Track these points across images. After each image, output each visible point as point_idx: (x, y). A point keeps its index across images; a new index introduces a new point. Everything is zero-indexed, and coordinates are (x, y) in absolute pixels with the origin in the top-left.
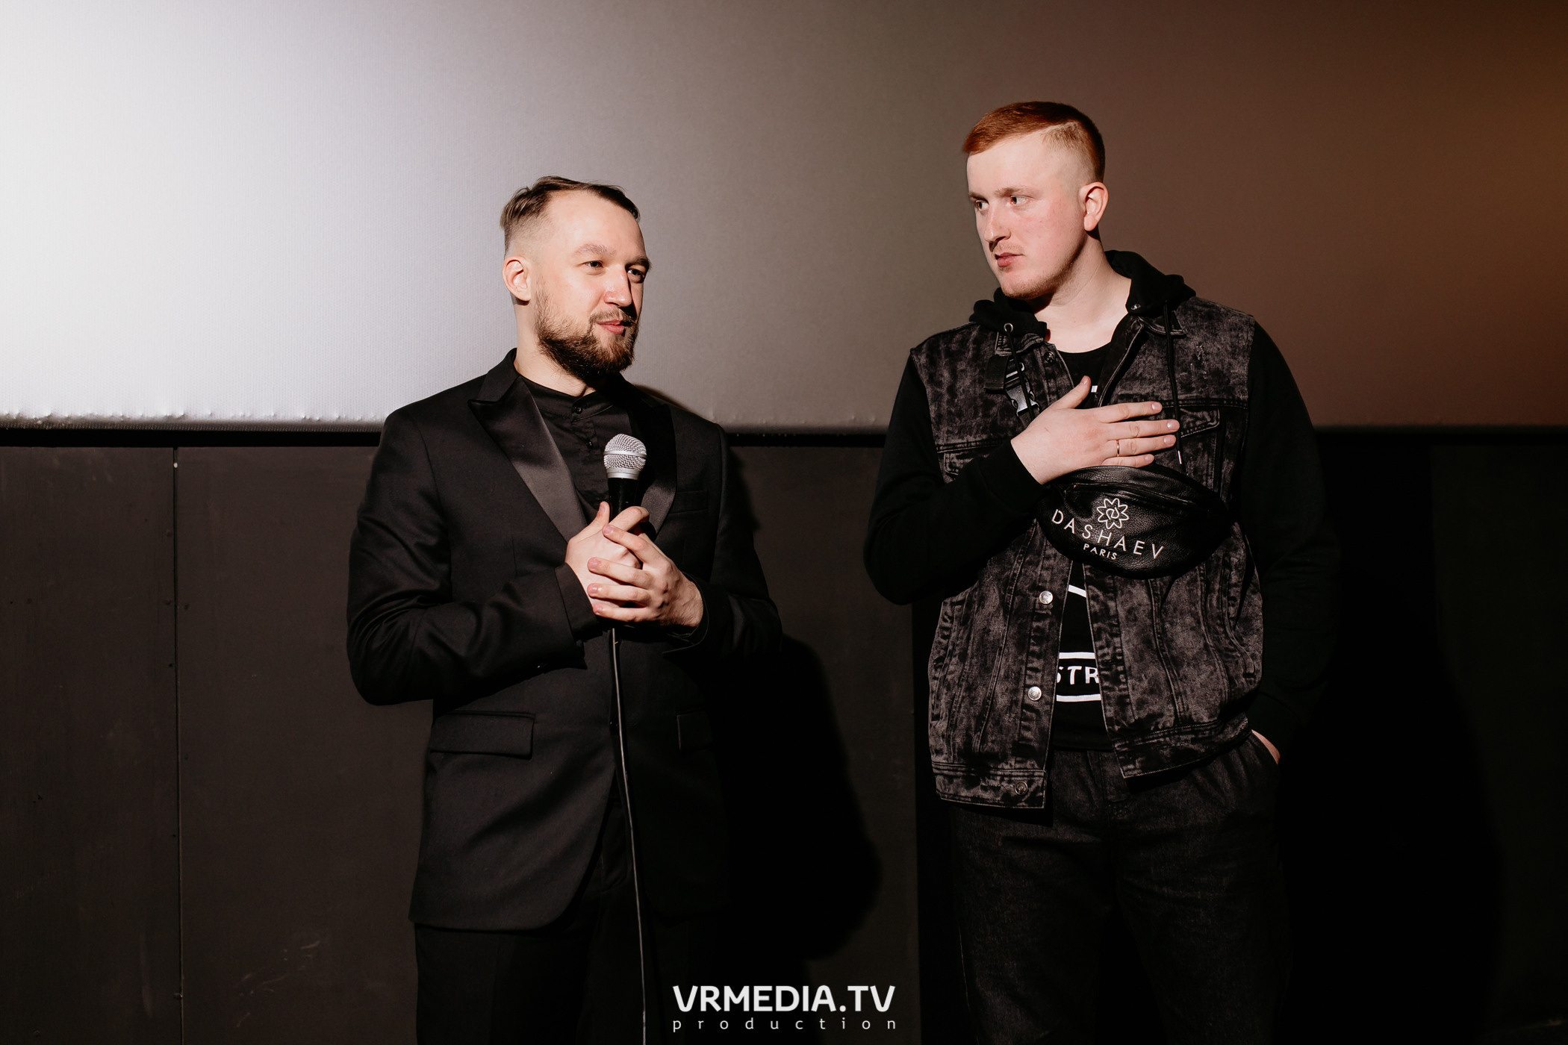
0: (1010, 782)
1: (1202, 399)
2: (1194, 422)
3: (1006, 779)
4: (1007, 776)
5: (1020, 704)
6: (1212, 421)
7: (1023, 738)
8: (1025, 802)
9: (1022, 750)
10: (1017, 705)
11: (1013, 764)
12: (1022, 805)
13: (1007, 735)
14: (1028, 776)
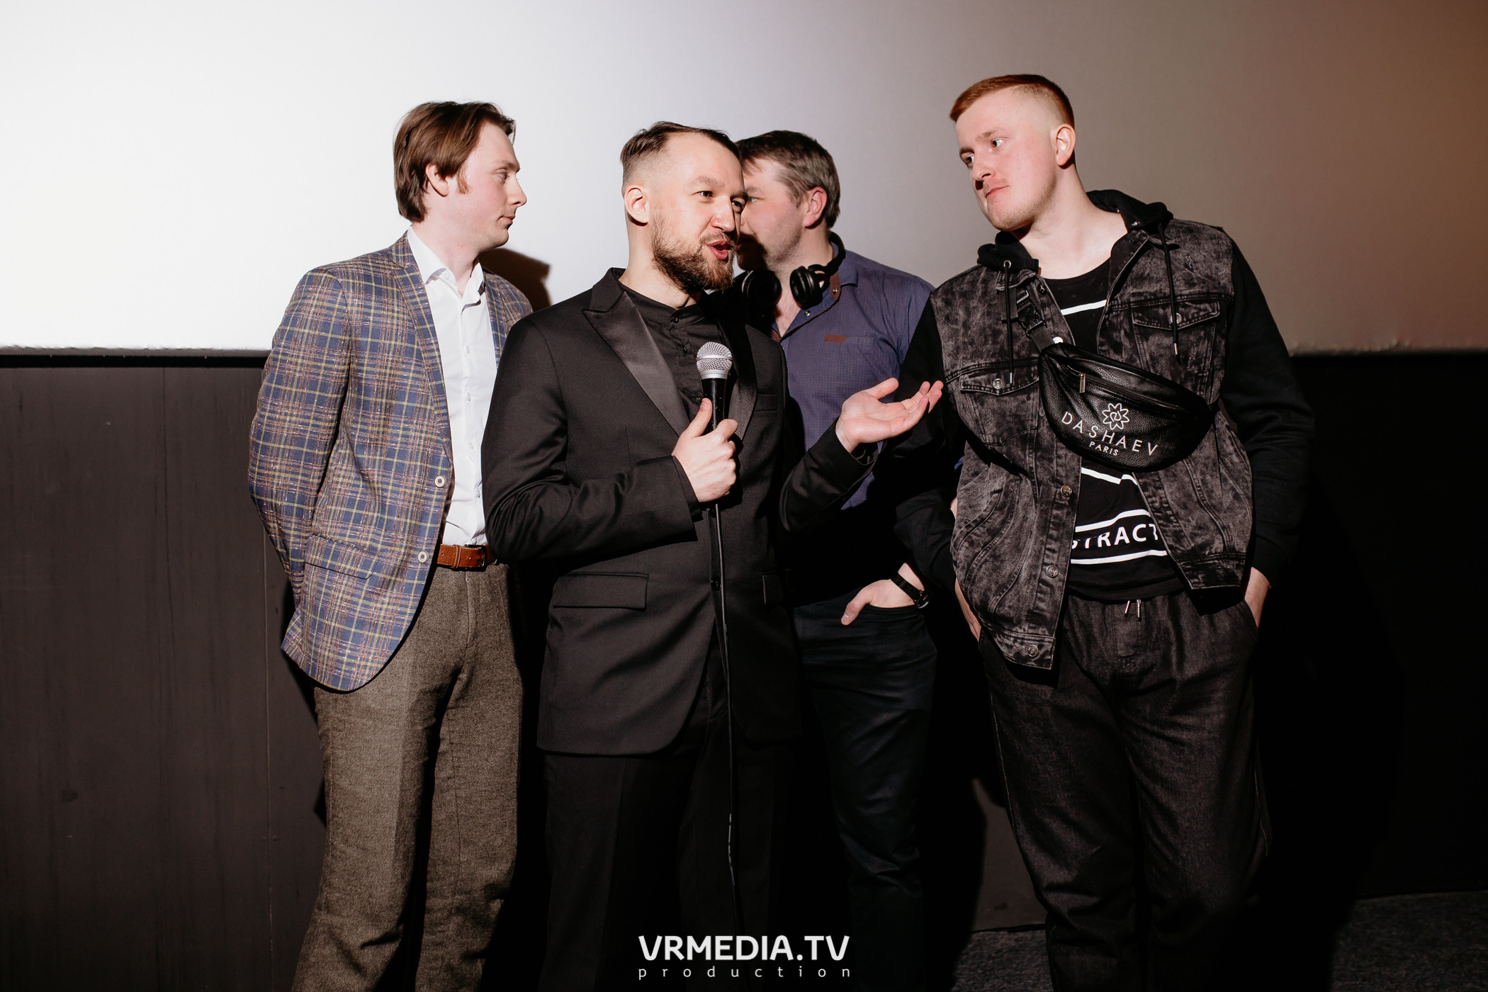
0: (1022, 644)
1: (1203, 293)
2: (1198, 313)
3: (1018, 640)
4: (1020, 639)
5: (1037, 579)
6: (1213, 311)
7: (1037, 608)
8: (1034, 661)
9: (1035, 618)
10: (1035, 578)
11: (1026, 629)
12: (1031, 664)
13: (1023, 604)
14: (1038, 641)
